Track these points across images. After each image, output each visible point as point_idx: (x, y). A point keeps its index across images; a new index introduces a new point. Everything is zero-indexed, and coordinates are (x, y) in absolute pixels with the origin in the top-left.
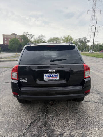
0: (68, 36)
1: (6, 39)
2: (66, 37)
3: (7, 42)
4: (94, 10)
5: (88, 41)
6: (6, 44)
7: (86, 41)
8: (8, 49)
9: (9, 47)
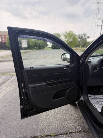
0: (70, 31)
1: (3, 37)
2: (68, 33)
3: (5, 39)
4: (98, 2)
5: (89, 37)
6: (3, 42)
7: (86, 37)
8: (6, 47)
9: (7, 45)
